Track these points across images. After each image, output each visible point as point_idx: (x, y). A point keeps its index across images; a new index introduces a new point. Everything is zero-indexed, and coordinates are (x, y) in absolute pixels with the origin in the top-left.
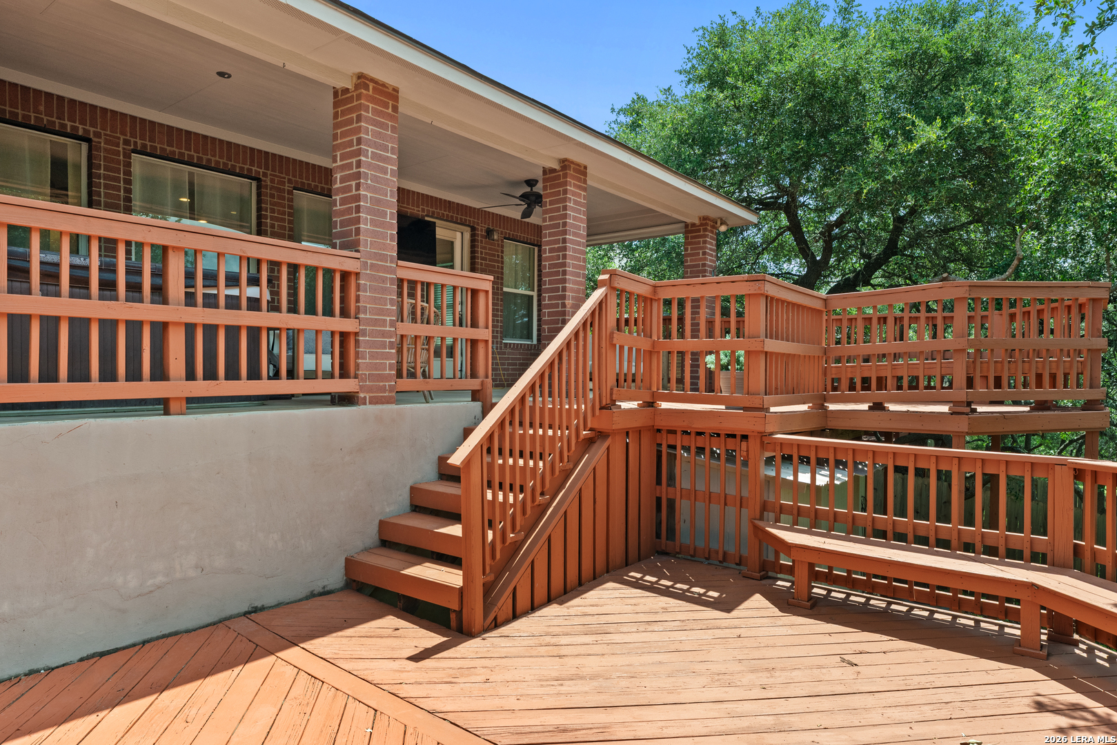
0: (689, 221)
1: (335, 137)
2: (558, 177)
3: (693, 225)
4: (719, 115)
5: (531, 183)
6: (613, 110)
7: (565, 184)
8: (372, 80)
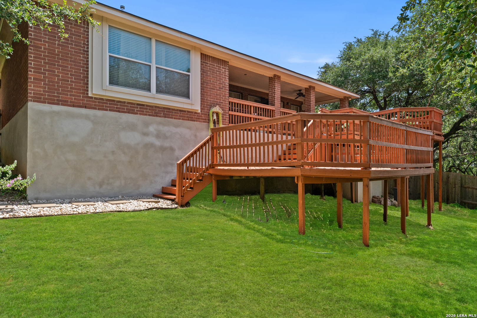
0: (341, 98)
1: (269, 86)
2: (309, 90)
3: (342, 99)
4: (348, 69)
5: (300, 90)
6: (319, 68)
7: (310, 91)
8: (277, 75)
